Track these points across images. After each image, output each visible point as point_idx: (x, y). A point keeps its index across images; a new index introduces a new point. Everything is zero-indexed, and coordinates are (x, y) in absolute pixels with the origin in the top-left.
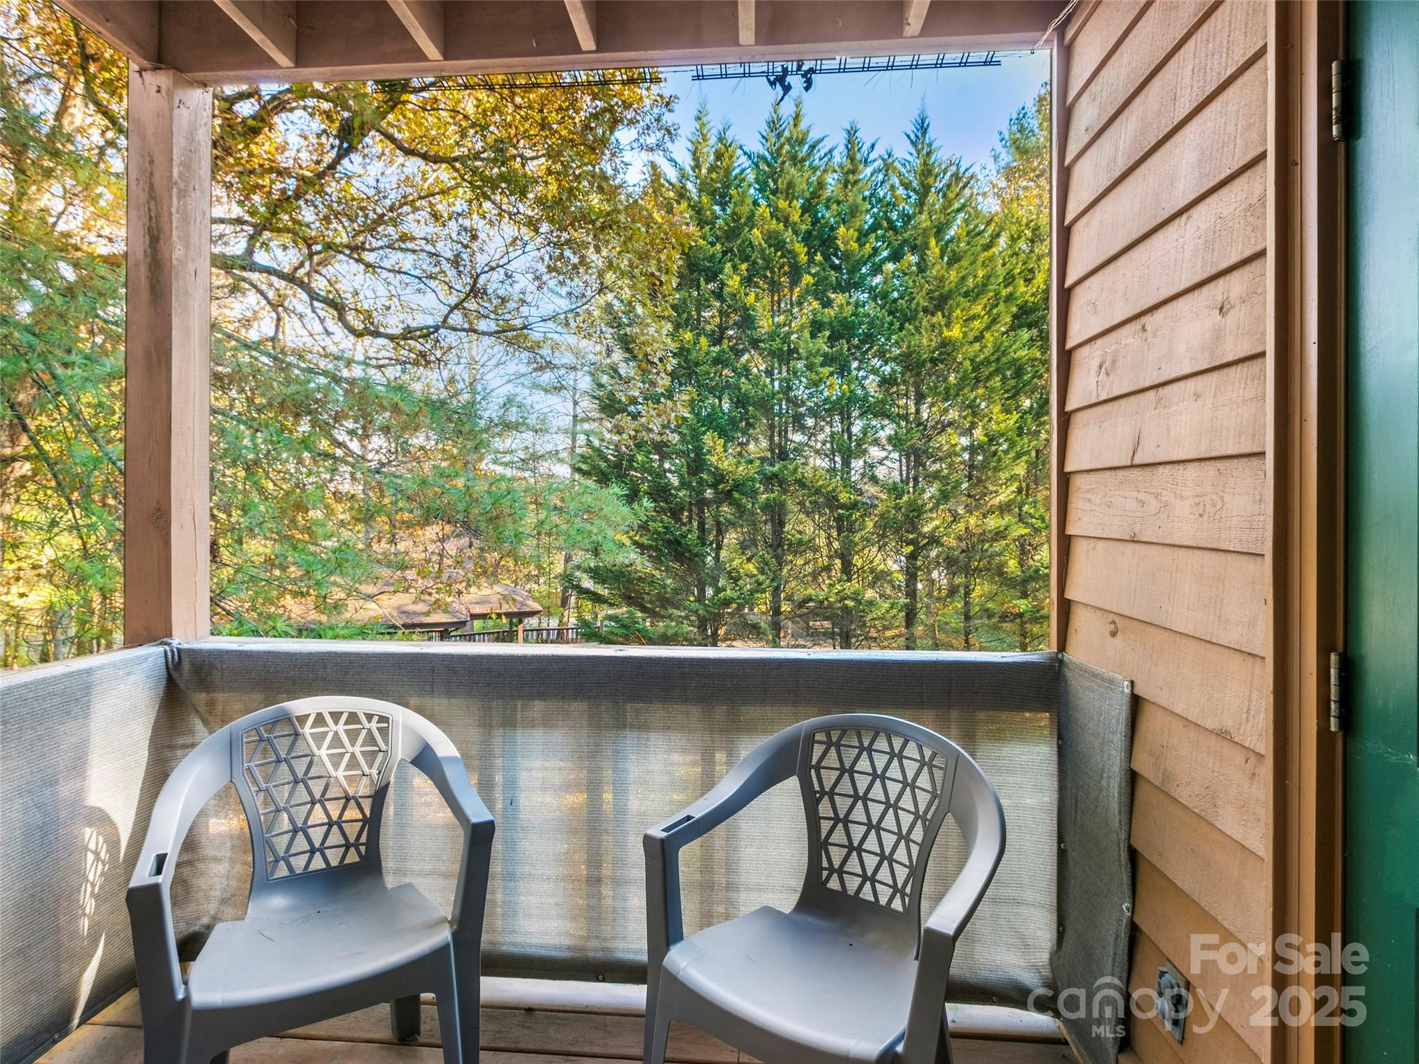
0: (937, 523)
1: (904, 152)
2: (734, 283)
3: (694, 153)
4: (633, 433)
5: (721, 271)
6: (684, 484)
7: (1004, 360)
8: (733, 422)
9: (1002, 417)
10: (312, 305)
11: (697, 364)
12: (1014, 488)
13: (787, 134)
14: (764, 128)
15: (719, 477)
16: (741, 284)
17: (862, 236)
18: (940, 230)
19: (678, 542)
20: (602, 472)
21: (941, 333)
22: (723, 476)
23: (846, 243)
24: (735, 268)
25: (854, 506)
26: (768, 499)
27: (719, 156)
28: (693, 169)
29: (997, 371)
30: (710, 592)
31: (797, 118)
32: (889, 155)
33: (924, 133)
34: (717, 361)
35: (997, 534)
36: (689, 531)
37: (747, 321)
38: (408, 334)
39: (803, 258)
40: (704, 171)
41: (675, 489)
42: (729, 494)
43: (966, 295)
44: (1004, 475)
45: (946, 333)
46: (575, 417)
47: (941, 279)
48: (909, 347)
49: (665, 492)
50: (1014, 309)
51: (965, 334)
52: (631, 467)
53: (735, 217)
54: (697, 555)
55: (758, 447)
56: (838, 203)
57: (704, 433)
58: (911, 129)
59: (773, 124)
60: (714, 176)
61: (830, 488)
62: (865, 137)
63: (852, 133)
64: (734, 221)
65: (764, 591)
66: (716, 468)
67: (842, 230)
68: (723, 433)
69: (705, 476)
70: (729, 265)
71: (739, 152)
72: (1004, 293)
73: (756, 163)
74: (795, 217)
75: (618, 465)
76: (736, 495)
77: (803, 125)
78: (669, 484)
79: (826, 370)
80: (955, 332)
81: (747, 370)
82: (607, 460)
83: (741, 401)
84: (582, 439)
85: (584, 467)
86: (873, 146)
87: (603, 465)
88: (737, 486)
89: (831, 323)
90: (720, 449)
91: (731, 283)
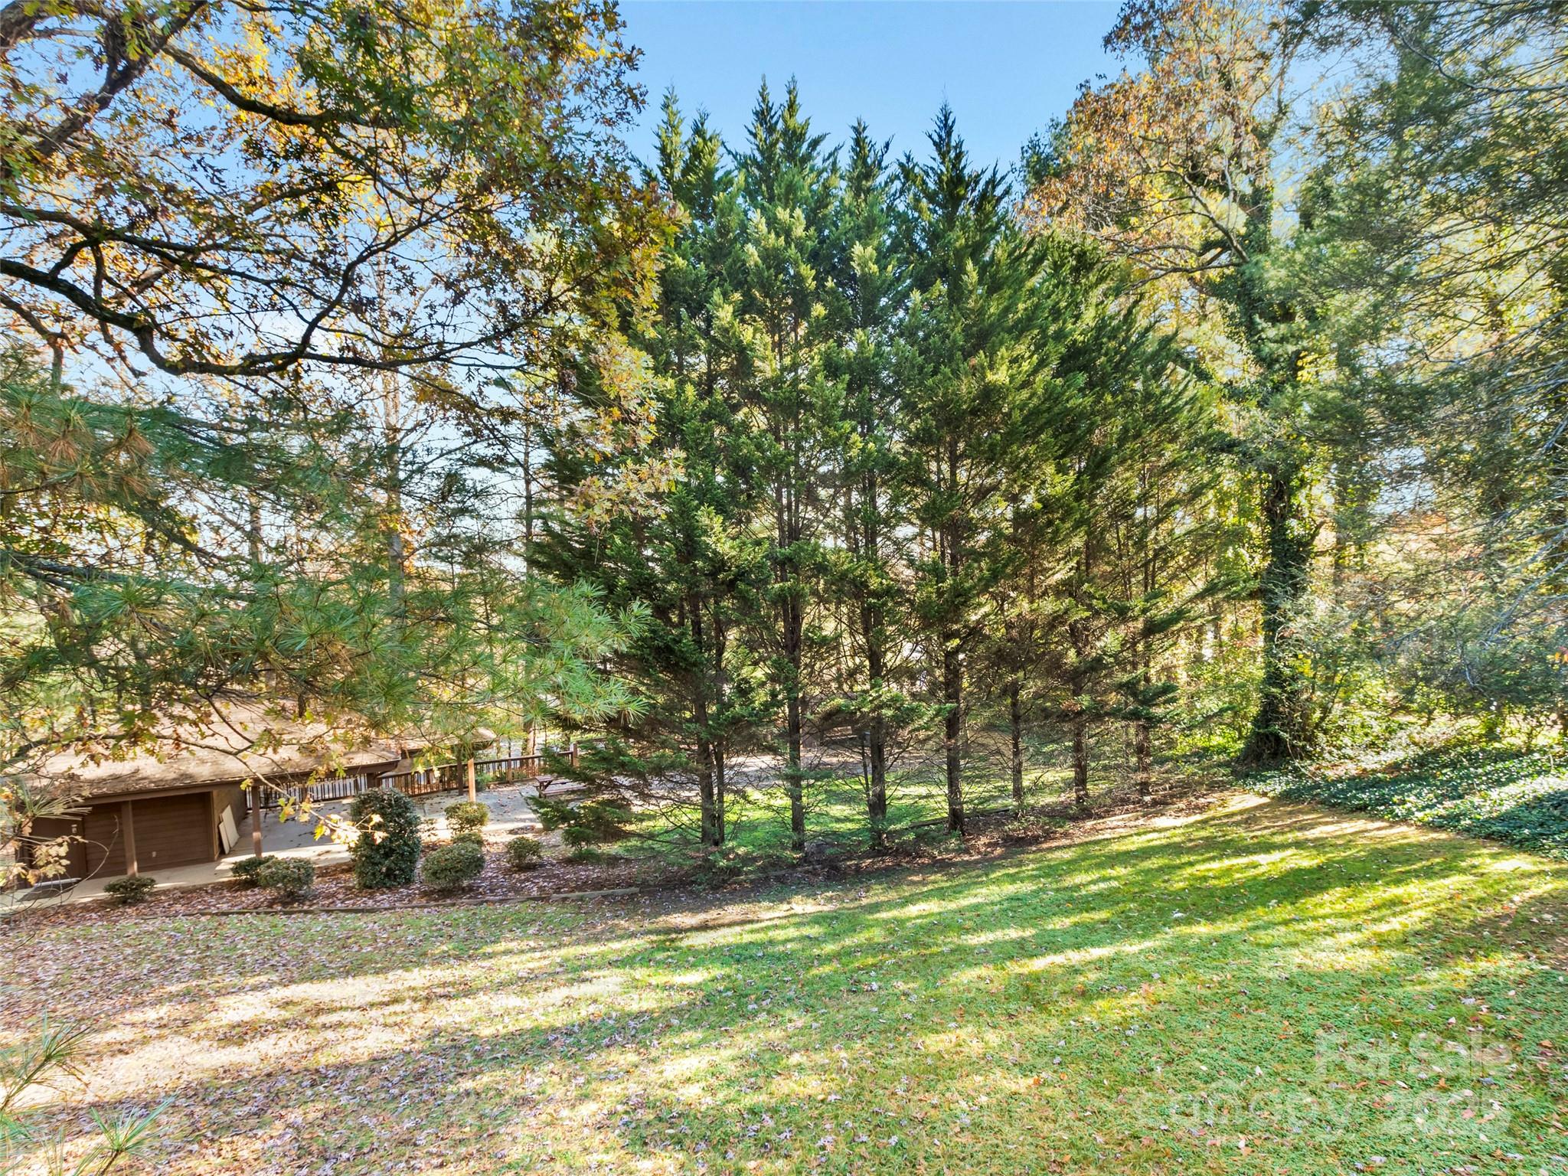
0: (986, 609)
1: (926, 156)
2: (725, 314)
3: (663, 150)
4: (608, 505)
5: (708, 299)
6: (672, 575)
7: (1056, 410)
8: (732, 494)
9: (1058, 478)
10: (104, 331)
11: (682, 420)
12: (1073, 564)
13: (780, 126)
14: (750, 120)
15: (719, 564)
16: (735, 315)
17: (882, 258)
18: (976, 250)
19: (671, 651)
20: (566, 564)
21: (984, 377)
22: (723, 563)
23: (863, 265)
24: (725, 295)
25: (888, 592)
26: (782, 589)
27: (696, 154)
28: (662, 170)
29: (1049, 423)
30: (712, 709)
31: (792, 106)
32: (908, 158)
33: (949, 134)
34: (707, 415)
35: (1055, 619)
36: (683, 634)
37: (744, 365)
38: (251, 365)
39: (811, 284)
40: (677, 173)
41: (662, 581)
42: (731, 585)
43: (1009, 331)
44: (1061, 549)
45: (990, 377)
46: (529, 497)
47: (981, 312)
48: (945, 395)
49: (649, 586)
50: (1063, 350)
51: (1012, 378)
52: (604, 557)
53: (723, 230)
54: (695, 664)
55: (763, 524)
56: (852, 214)
57: (697, 508)
58: (933, 128)
59: (763, 116)
60: (692, 178)
61: (858, 572)
62: (875, 137)
63: (859, 130)
64: (721, 235)
65: (780, 704)
66: (715, 552)
67: (858, 249)
68: (721, 510)
69: (700, 564)
70: (718, 291)
71: (722, 150)
72: (1052, 329)
73: (744, 164)
74: (799, 231)
75: (586, 554)
76: (741, 586)
77: (800, 118)
78: (653, 575)
79: (847, 425)
80: (1000, 376)
81: (745, 426)
82: (571, 549)
83: (740, 469)
84: (537, 524)
85: (542, 559)
86: (887, 146)
87: (566, 555)
88: (742, 575)
89: (849, 365)
90: (718, 528)
91: (721, 314)
